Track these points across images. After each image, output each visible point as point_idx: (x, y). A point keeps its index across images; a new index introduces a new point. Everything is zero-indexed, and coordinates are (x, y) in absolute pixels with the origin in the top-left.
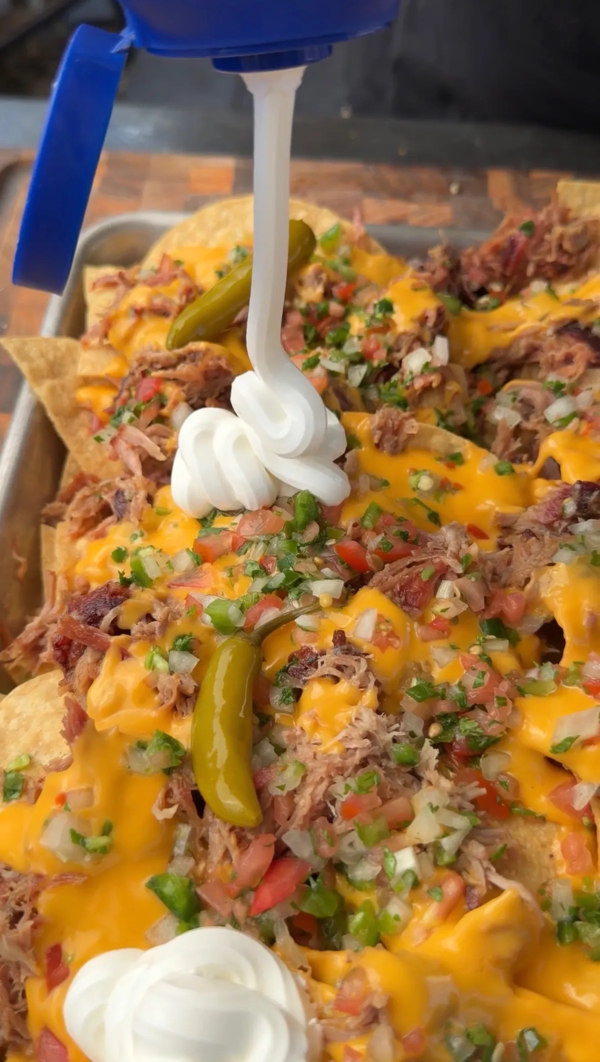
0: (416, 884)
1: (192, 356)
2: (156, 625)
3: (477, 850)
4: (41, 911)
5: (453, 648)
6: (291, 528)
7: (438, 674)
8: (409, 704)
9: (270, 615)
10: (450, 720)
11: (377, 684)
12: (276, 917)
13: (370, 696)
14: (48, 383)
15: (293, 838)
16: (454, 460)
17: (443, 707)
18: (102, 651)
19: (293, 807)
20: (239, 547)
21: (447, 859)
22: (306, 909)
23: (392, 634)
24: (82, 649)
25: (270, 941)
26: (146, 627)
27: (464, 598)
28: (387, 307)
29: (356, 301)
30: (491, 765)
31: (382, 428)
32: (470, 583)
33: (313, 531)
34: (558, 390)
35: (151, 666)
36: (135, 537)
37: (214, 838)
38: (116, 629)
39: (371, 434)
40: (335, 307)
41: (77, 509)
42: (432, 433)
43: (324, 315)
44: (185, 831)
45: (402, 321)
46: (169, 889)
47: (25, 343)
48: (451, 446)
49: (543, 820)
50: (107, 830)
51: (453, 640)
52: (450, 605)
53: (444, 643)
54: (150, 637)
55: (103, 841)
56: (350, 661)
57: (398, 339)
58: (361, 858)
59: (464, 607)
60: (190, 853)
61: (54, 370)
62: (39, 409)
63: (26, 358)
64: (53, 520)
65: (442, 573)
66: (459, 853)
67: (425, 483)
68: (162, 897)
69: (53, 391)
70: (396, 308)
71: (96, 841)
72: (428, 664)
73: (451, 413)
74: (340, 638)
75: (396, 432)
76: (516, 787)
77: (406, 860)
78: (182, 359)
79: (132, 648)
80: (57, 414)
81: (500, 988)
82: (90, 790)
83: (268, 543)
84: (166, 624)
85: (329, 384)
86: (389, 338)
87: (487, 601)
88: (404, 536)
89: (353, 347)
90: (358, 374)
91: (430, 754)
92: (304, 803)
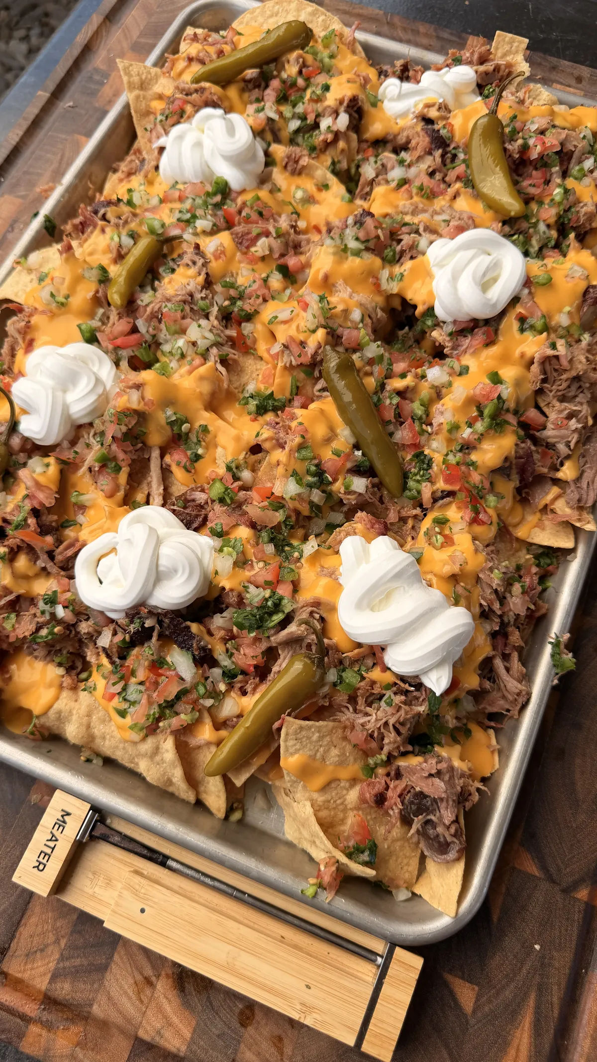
0: (183, 356)
1: (203, 90)
2: (121, 222)
3: (214, 351)
4: (32, 322)
5: (253, 270)
6: (208, 194)
7: (240, 281)
8: (218, 288)
9: (175, 232)
10: (233, 300)
11: (207, 274)
12: (125, 354)
13: (201, 279)
14: (137, 92)
15: (141, 324)
16: (325, 187)
17: (232, 292)
18: (95, 227)
19: (146, 311)
20: (181, 199)
21: (200, 350)
22: (137, 353)
23: (223, 252)
24: (89, 225)
25: (117, 364)
26: (117, 220)
27: (271, 250)
28: (327, 88)
29: (312, 80)
30: (247, 328)
31: (289, 157)
32: (276, 244)
33: (218, 198)
34: (401, 162)
35: (112, 239)
36: (141, 184)
37: (112, 317)
38: (104, 218)
39: (282, 159)
40: (301, 82)
41: (126, 166)
42: (317, 168)
43: (294, 84)
44: (101, 311)
45: (331, 99)
46: (83, 327)
47: (131, 65)
48: (326, 179)
49: (261, 358)
50: (67, 297)
51: (255, 267)
52: (260, 250)
53: (250, 267)
54: (117, 226)
55: (63, 300)
56: (196, 258)
57: (325, 109)
58: (167, 341)
59: (267, 252)
60: (101, 320)
61: (143, 85)
62: (127, 106)
63: (128, 74)
64: (115, 171)
65: (267, 234)
66: (208, 349)
67: (299, 194)
68: (80, 329)
69: (137, 97)
70: (332, 88)
71: (61, 299)
72: (237, 274)
73: (339, 162)
74: (197, 247)
75: (297, 162)
76: (255, 341)
77: (181, 343)
78: (196, 91)
79: (108, 230)
80: (136, 112)
81: (199, 405)
82: (64, 279)
83: (194, 200)
84: (126, 222)
85: (267, 124)
86: (319, 107)
87: (282, 255)
88: (261, 214)
89: (300, 109)
90: (295, 124)
91: (215, 310)
92: (149, 309)
